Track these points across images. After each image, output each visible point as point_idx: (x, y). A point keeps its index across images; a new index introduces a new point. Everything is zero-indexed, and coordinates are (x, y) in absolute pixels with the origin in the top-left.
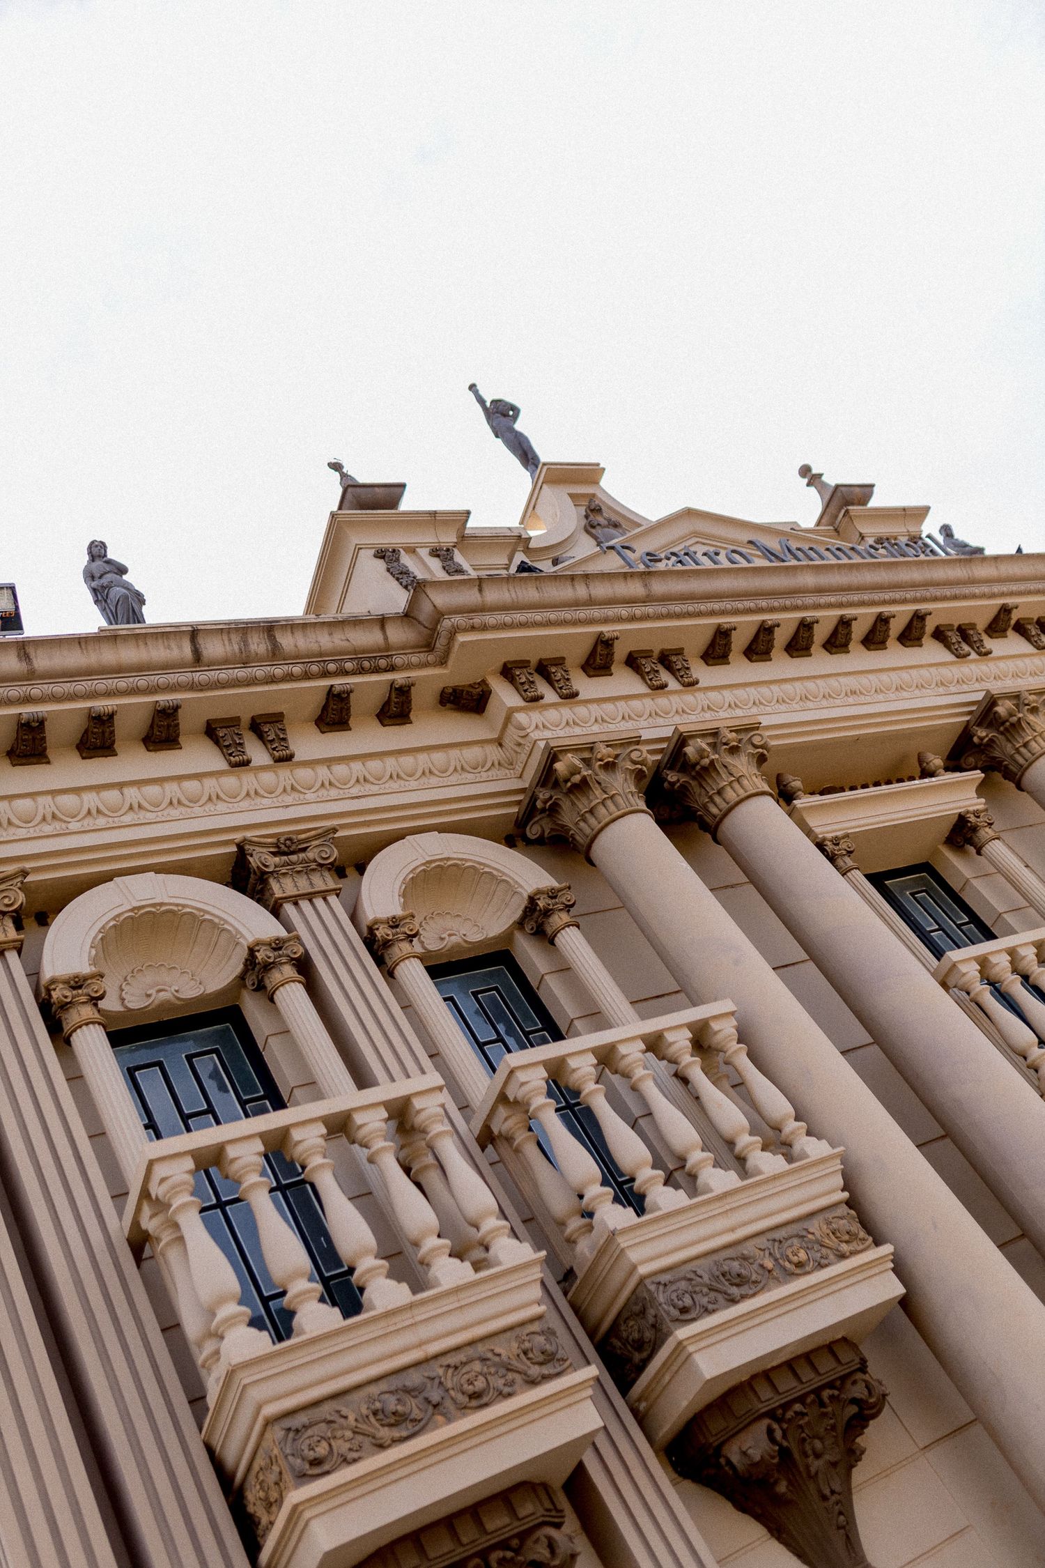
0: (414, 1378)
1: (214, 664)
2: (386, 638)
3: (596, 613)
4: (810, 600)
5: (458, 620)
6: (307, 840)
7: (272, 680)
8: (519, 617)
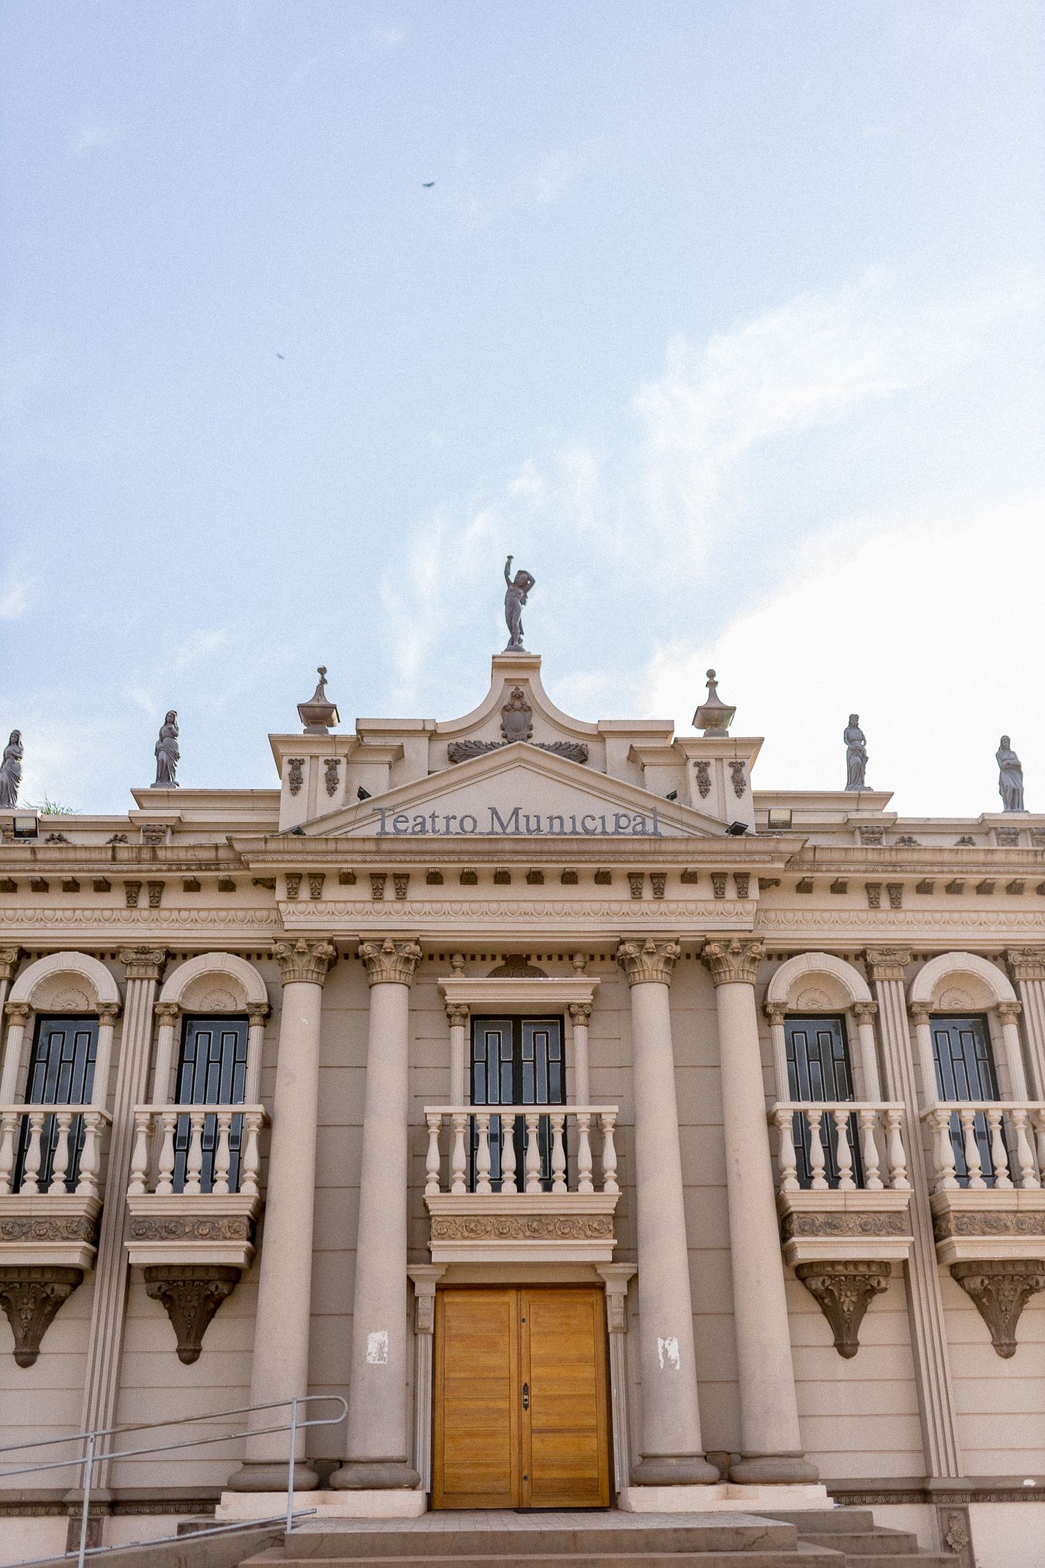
0: (24, 1221)
1: (122, 862)
2: (217, 856)
3: (340, 858)
4: (507, 857)
5: (249, 857)
6: (154, 949)
7: (151, 871)
8: (287, 857)
